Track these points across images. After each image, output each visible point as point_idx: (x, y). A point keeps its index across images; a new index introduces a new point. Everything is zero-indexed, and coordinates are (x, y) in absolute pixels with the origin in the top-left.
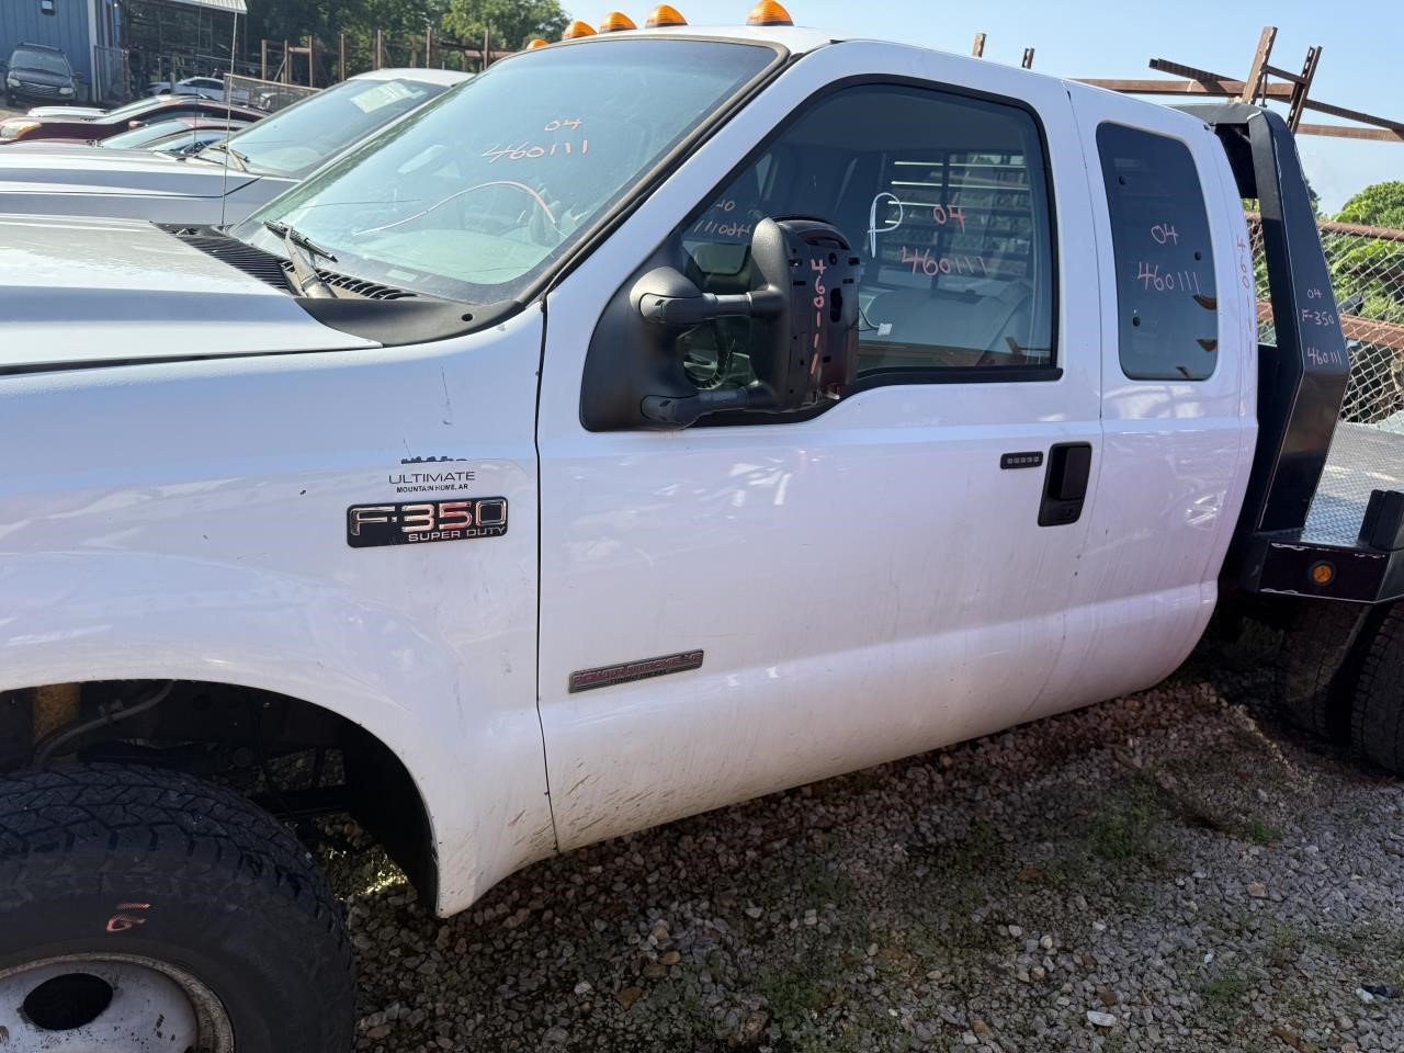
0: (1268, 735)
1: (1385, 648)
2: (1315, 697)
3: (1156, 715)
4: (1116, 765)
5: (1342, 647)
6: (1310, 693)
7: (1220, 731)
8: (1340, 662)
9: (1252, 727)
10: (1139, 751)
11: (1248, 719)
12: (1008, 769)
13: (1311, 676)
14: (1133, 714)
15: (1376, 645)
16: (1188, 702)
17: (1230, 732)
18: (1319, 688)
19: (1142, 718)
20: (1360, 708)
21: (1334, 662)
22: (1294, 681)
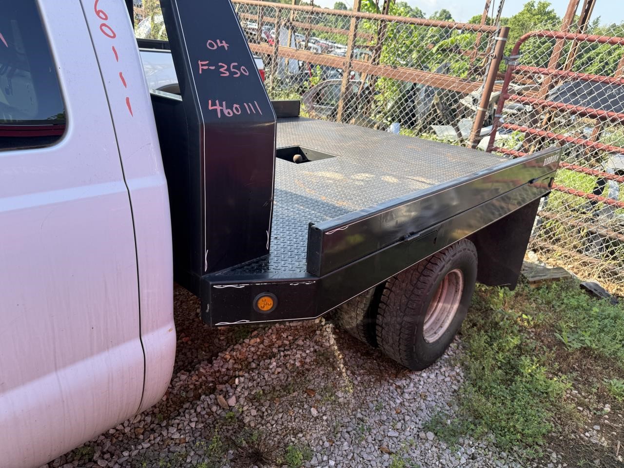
0: (340, 349)
1: (388, 297)
2: (357, 326)
3: (271, 346)
4: (214, 408)
5: (368, 296)
6: (354, 324)
7: (308, 352)
8: (368, 306)
9: (332, 341)
10: (239, 389)
11: (331, 336)
12: (124, 434)
13: (353, 314)
14: (253, 349)
15: (384, 295)
16: (299, 327)
17: (315, 351)
18: (358, 322)
19: (260, 350)
20: (380, 335)
21: (363, 306)
22: (346, 317)
